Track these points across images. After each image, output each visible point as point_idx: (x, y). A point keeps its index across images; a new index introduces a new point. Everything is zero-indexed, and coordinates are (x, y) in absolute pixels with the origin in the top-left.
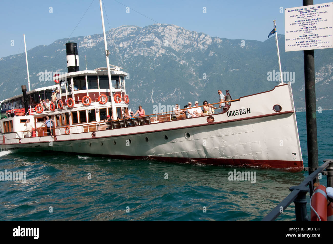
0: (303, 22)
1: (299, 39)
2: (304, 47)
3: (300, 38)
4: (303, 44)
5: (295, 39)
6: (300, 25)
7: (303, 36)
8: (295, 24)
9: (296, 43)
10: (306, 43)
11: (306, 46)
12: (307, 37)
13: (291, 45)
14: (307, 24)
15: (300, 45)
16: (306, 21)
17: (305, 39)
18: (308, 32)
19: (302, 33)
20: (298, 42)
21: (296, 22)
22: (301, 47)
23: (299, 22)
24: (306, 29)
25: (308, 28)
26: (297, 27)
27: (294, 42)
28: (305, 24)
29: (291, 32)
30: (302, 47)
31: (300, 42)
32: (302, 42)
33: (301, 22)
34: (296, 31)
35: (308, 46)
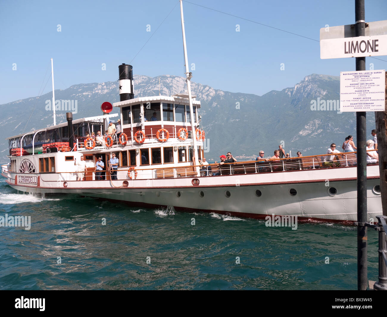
0: (357, 85)
1: (354, 101)
2: (358, 108)
3: (354, 99)
4: (357, 106)
5: (350, 101)
6: (354, 88)
7: (357, 98)
8: (350, 86)
9: (351, 104)
10: (360, 105)
11: (360, 108)
12: (361, 99)
13: (345, 106)
14: (361, 87)
15: (355, 107)
16: (360, 85)
17: (359, 102)
18: (362, 95)
19: (356, 96)
20: (353, 104)
21: (351, 84)
22: (355, 108)
23: (354, 85)
24: (360, 92)
25: (362, 91)
26: (352, 90)
27: (348, 104)
28: (359, 87)
29: (346, 93)
30: (357, 108)
31: (355, 104)
32: (356, 104)
33: (356, 85)
34: (351, 93)
35: (362, 108)
